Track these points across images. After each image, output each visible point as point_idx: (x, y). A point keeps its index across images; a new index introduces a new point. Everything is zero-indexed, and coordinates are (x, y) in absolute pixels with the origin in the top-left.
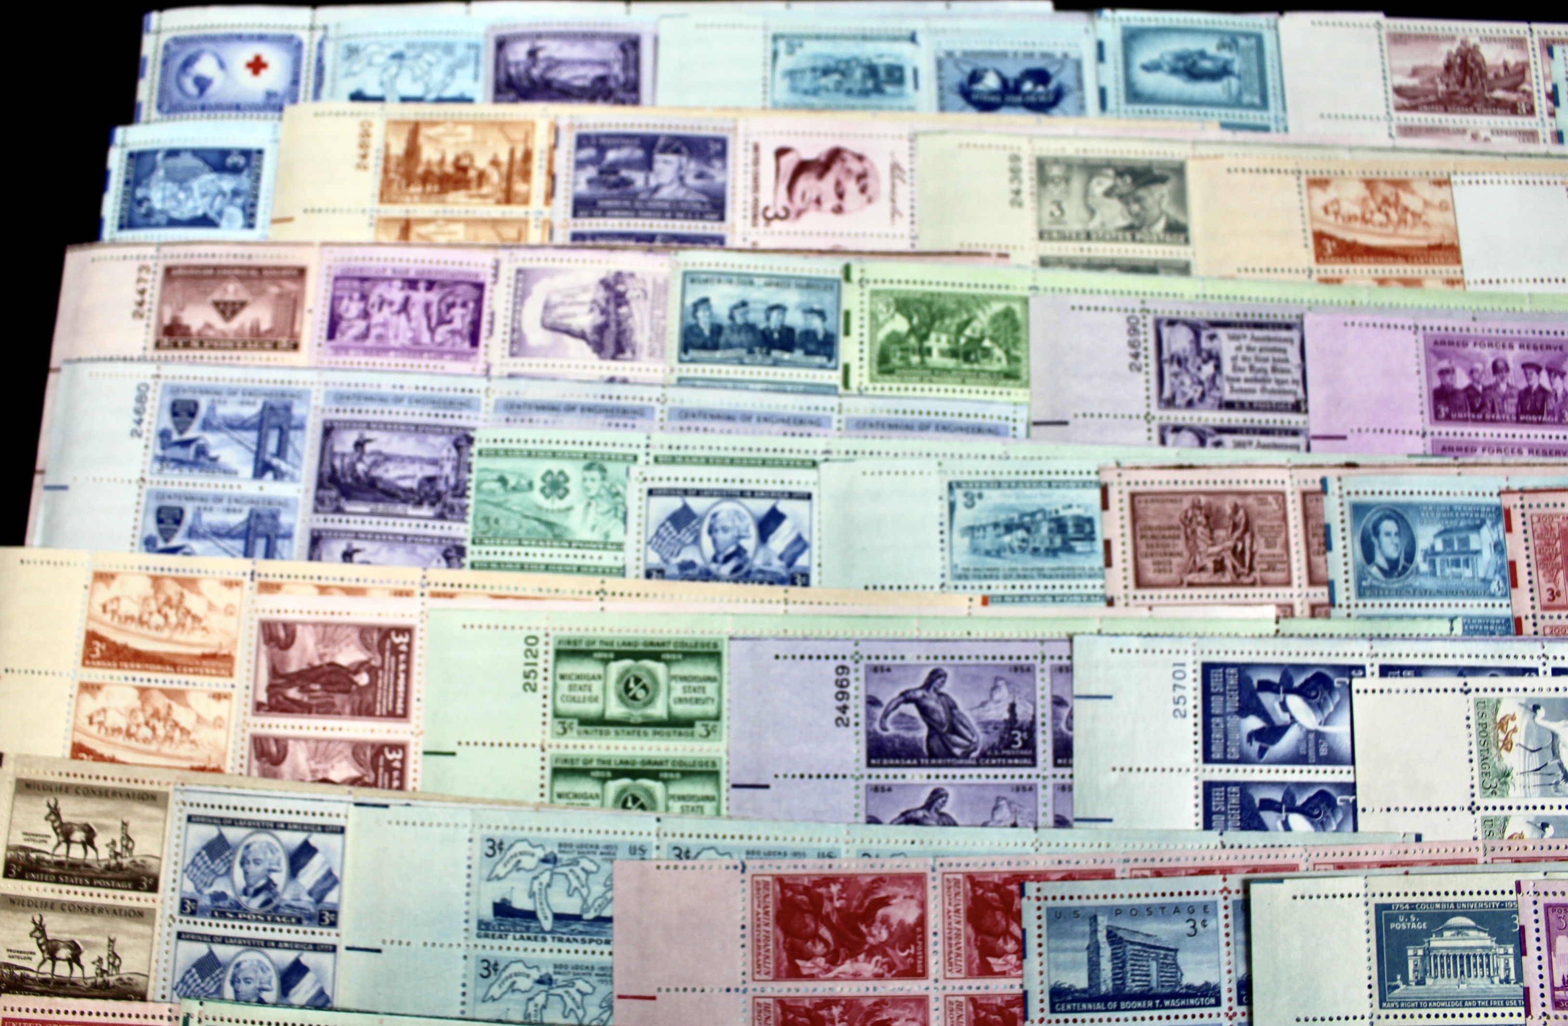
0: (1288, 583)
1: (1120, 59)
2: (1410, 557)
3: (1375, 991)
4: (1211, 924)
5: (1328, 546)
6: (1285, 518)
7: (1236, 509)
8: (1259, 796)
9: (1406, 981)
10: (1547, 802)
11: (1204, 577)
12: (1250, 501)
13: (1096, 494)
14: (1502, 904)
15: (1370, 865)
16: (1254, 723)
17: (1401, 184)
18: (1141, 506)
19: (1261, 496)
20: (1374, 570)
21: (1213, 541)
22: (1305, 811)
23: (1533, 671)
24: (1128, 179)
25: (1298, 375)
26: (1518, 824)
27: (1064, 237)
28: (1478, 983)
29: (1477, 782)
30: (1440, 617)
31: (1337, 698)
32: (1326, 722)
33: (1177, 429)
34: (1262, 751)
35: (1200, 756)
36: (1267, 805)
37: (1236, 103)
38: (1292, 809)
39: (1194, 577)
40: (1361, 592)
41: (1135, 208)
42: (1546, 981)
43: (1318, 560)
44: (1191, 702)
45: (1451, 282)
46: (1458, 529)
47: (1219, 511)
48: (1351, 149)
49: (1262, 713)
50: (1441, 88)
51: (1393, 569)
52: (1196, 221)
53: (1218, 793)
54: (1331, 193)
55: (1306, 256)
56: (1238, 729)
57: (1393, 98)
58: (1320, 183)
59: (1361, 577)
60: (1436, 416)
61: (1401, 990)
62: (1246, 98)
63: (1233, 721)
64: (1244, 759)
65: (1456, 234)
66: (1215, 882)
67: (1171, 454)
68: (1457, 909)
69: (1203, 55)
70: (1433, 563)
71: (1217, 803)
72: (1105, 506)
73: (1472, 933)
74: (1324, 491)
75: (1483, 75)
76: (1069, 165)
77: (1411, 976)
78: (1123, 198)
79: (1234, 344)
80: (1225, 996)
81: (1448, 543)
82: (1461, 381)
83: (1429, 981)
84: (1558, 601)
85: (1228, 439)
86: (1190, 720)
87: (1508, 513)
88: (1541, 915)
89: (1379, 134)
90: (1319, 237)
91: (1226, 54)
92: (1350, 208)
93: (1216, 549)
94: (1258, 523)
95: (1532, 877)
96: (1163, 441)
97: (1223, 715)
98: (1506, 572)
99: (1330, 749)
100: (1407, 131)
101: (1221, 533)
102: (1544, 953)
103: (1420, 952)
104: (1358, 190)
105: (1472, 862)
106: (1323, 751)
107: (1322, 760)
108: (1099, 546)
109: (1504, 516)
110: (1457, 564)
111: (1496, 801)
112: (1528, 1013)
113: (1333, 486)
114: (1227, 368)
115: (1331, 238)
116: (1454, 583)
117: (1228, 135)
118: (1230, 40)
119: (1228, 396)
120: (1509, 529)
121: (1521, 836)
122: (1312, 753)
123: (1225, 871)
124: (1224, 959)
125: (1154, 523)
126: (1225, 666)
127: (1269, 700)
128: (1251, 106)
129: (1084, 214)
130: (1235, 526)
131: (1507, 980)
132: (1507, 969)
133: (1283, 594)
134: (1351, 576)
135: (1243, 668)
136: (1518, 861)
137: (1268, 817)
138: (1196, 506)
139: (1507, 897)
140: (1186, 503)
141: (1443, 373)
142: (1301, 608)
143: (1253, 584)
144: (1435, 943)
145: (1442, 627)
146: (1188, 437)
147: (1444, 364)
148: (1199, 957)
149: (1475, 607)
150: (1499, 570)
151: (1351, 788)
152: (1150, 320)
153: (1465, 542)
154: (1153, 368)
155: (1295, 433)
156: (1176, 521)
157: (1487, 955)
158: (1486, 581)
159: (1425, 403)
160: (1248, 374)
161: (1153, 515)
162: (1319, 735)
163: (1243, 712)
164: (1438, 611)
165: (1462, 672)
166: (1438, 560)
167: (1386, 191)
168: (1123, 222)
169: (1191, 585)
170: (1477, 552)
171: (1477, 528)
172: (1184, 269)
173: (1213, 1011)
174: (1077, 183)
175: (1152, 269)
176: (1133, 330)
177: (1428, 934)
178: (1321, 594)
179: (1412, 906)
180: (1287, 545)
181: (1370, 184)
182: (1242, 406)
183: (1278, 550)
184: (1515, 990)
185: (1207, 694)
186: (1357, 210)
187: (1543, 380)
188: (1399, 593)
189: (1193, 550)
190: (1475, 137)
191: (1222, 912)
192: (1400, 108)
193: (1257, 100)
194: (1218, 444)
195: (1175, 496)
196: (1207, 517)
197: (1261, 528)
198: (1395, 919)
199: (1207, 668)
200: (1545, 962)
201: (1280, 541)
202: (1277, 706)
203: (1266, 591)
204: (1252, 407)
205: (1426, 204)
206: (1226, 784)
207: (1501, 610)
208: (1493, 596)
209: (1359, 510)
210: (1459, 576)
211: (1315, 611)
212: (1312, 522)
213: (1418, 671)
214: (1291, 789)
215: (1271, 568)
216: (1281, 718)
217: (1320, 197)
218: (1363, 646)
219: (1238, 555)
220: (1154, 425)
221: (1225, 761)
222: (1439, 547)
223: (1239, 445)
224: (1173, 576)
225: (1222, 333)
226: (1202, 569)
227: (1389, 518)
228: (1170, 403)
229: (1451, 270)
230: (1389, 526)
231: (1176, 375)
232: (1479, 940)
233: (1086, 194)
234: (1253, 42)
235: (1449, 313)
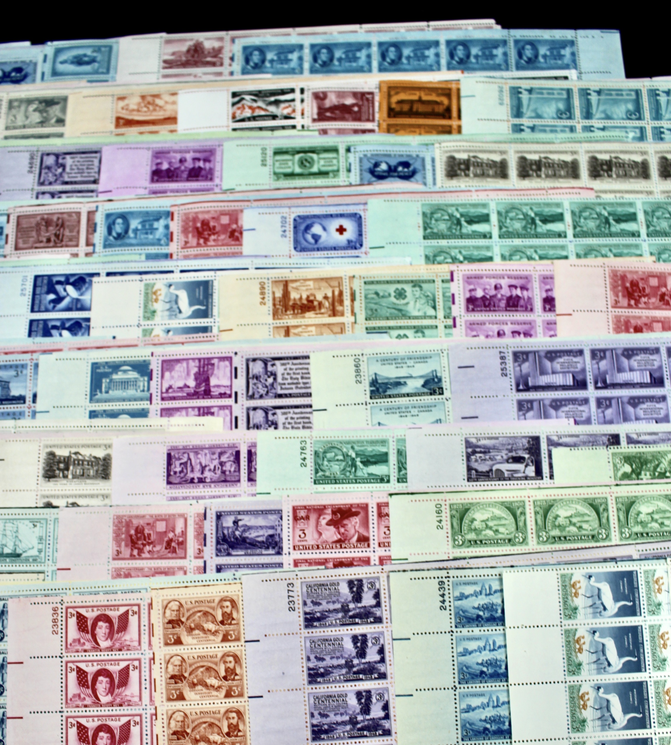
0: (77, 246)
1: (52, 60)
2: (126, 231)
3: (88, 397)
4: (24, 372)
5: (95, 231)
6: (79, 222)
7: (58, 219)
8: (50, 324)
9: (101, 392)
10: (171, 322)
11: (42, 245)
12: (65, 216)
13: (5, 218)
14: (145, 361)
15: (92, 348)
16: (52, 296)
17: (157, 96)
18: (21, 220)
19: (70, 214)
20: (111, 238)
21: (47, 231)
22: (69, 329)
23: (172, 272)
24: (44, 104)
25: (96, 170)
26: (158, 331)
27: (15, 128)
28: (131, 392)
29: (141, 314)
30: (136, 254)
31: (87, 285)
32: (82, 294)
33: (44, 193)
34: (54, 307)
35: (29, 310)
36: (55, 327)
37: (96, 72)
38: (64, 328)
39: (38, 245)
40: (105, 246)
41: (45, 115)
42: (159, 391)
43: (90, 236)
44: (28, 290)
45: (172, 131)
46: (149, 220)
47: (52, 220)
48: (138, 85)
49: (56, 292)
50: (184, 59)
51: (119, 237)
52: (69, 118)
53: (35, 324)
54: (126, 102)
55: (112, 126)
56: (45, 299)
57: (162, 64)
58: (122, 98)
59: (106, 240)
60: (152, 181)
61: (99, 396)
62: (101, 70)
63: (43, 296)
64: (47, 310)
65: (176, 112)
66: (28, 356)
67: (39, 202)
68: (125, 363)
69: (85, 55)
70: (136, 234)
71: (34, 328)
72: (8, 221)
73: (130, 373)
74: (97, 210)
75: (203, 52)
76: (21, 101)
77: (103, 390)
78: (41, 112)
79: (72, 160)
80: (27, 400)
81: (144, 226)
82: (165, 166)
83: (111, 392)
84: (188, 245)
85: (64, 195)
86: (27, 297)
87: (172, 214)
88: (160, 365)
89: (153, 78)
90: (118, 119)
91: (95, 54)
92: (133, 106)
93: (47, 234)
94: (67, 223)
95: (158, 350)
96: (37, 198)
97: (40, 294)
98: (169, 237)
99: (82, 305)
100: (165, 76)
101: (51, 228)
102: (159, 379)
103: (108, 380)
104: (138, 100)
105: (136, 346)
106: (79, 306)
107: (78, 309)
108: (4, 237)
109: (170, 215)
110: (147, 233)
111: (149, 322)
112: (151, 403)
113: (100, 209)
114: (68, 169)
115: (122, 119)
116: (144, 241)
117: (89, 84)
118: (98, 49)
119: (66, 179)
120: (172, 219)
121: (158, 336)
122: (74, 308)
123: (33, 352)
124: (28, 385)
125: (25, 226)
126: (42, 276)
127: (59, 288)
128: (103, 73)
129: (24, 118)
130: (57, 225)
131: (143, 391)
132: (144, 386)
133: (74, 250)
134: (102, 242)
135: (50, 277)
136: (155, 345)
137: (54, 332)
138: (43, 219)
139: (147, 358)
140: (38, 218)
141: (158, 164)
142: (82, 254)
143: (62, 247)
144: (115, 377)
145: (137, 258)
146: (47, 196)
147: (159, 161)
148: (19, 384)
149: (153, 250)
150: (166, 235)
151: (88, 320)
152: (39, 154)
153: (151, 225)
154: (37, 172)
155: (92, 191)
156: (33, 225)
157: (136, 380)
158: (159, 240)
159: (148, 176)
160: (76, 171)
161: (25, 224)
162: (78, 300)
163: (48, 292)
164: (137, 252)
165: (141, 273)
166: (138, 233)
167: (150, 99)
168: (38, 120)
169: (36, 248)
170: (157, 229)
171: (157, 220)
172: (61, 135)
173: (22, 406)
174: (23, 108)
175: (47, 136)
176: (32, 158)
177: (111, 373)
178: (90, 249)
179: (107, 363)
180: (78, 232)
181: (143, 97)
182: (71, 183)
183: (74, 234)
184: (147, 394)
185: (35, 286)
186: (135, 107)
187: (201, 164)
188: (120, 246)
189: (39, 235)
190: (195, 76)
191: (29, 367)
192: (165, 68)
193: (105, 71)
194: (60, 197)
195: (34, 216)
196: (46, 223)
197: (68, 226)
198: (99, 368)
199: (36, 277)
200: (159, 383)
201: (76, 230)
202: (62, 290)
203: (66, 249)
204: (76, 183)
205: (166, 102)
206: (38, 321)
207: (165, 250)
208: (161, 245)
209: (108, 216)
210: (147, 238)
211: (87, 255)
212: (90, 223)
213: (122, 274)
214: (63, 321)
215: (71, 240)
216: (63, 293)
217: (121, 104)
218: (101, 266)
219: (57, 236)
220: (35, 193)
221: (39, 311)
222: (140, 227)
223: (68, 197)
224: (29, 245)
225: (68, 157)
226: (41, 242)
227: (119, 217)
228: (42, 184)
229: (172, 127)
230: (119, 221)
231: (46, 173)
232: (133, 375)
233: (26, 111)
234: (107, 49)
235: (166, 142)
